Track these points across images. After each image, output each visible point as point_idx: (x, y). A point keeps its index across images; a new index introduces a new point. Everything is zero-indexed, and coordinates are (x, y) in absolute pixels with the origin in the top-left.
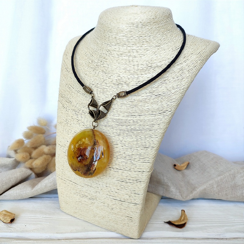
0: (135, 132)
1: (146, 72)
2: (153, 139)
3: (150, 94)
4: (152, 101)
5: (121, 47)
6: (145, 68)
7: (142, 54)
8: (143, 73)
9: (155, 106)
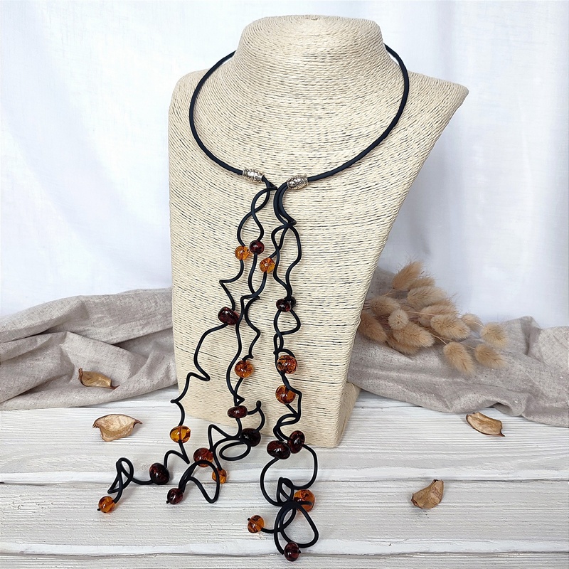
0: (328, 257)
1: (343, 146)
2: (360, 267)
3: (352, 186)
4: (356, 199)
5: (293, 101)
6: (340, 139)
7: (332, 112)
8: (337, 148)
9: (361, 209)
